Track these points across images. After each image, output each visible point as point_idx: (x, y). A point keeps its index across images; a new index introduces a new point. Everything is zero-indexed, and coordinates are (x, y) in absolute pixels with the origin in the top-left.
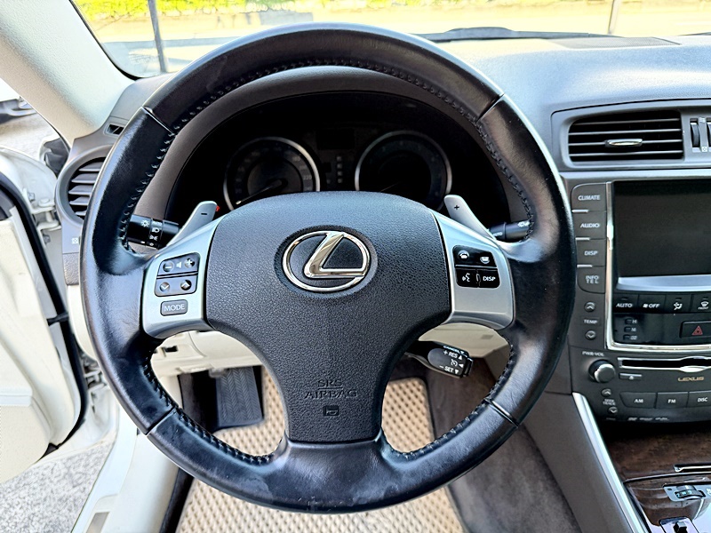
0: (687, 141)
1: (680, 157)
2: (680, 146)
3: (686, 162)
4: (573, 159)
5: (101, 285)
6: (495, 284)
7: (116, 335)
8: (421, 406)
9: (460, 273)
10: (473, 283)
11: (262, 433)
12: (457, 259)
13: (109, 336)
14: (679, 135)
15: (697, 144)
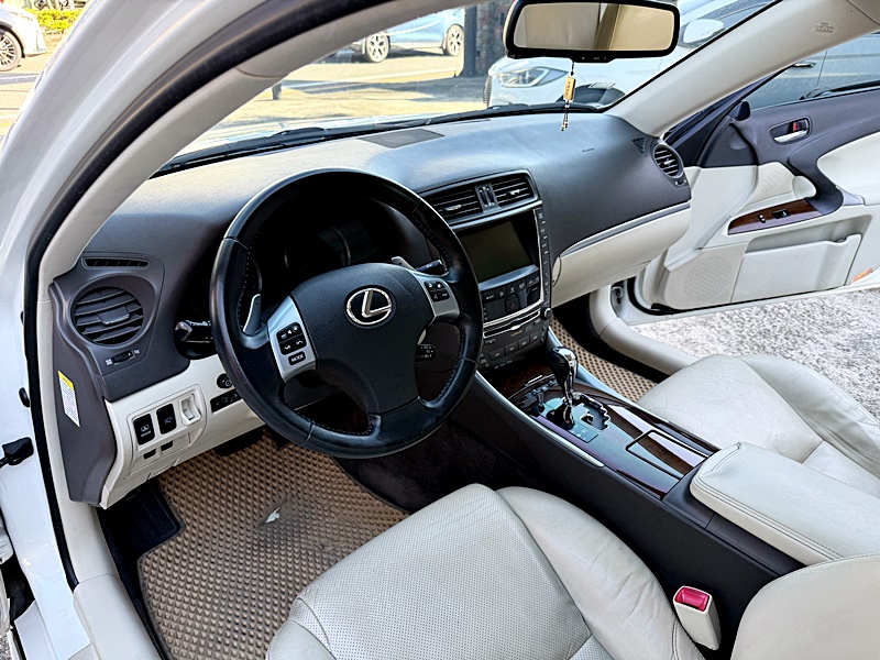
0: (481, 201)
3: (485, 213)
6: (448, 297)
11: (186, 539)
14: (476, 199)
15: (486, 202)
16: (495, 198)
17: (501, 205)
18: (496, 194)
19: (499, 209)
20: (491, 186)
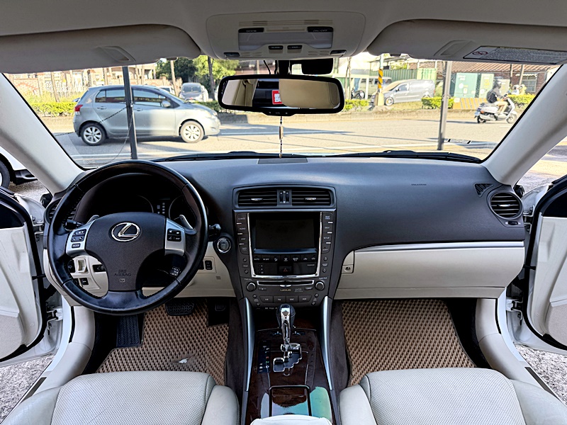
0: (278, 199)
1: (276, 205)
2: (276, 201)
3: (278, 206)
4: (239, 205)
5: (54, 238)
6: (180, 240)
7: (57, 254)
8: (226, 337)
9: (168, 237)
10: (173, 240)
11: (139, 350)
12: (168, 232)
13: (54, 254)
14: (276, 197)
15: (282, 200)
16: (291, 199)
17: (293, 205)
18: (293, 197)
19: (291, 206)
20: (291, 192)
